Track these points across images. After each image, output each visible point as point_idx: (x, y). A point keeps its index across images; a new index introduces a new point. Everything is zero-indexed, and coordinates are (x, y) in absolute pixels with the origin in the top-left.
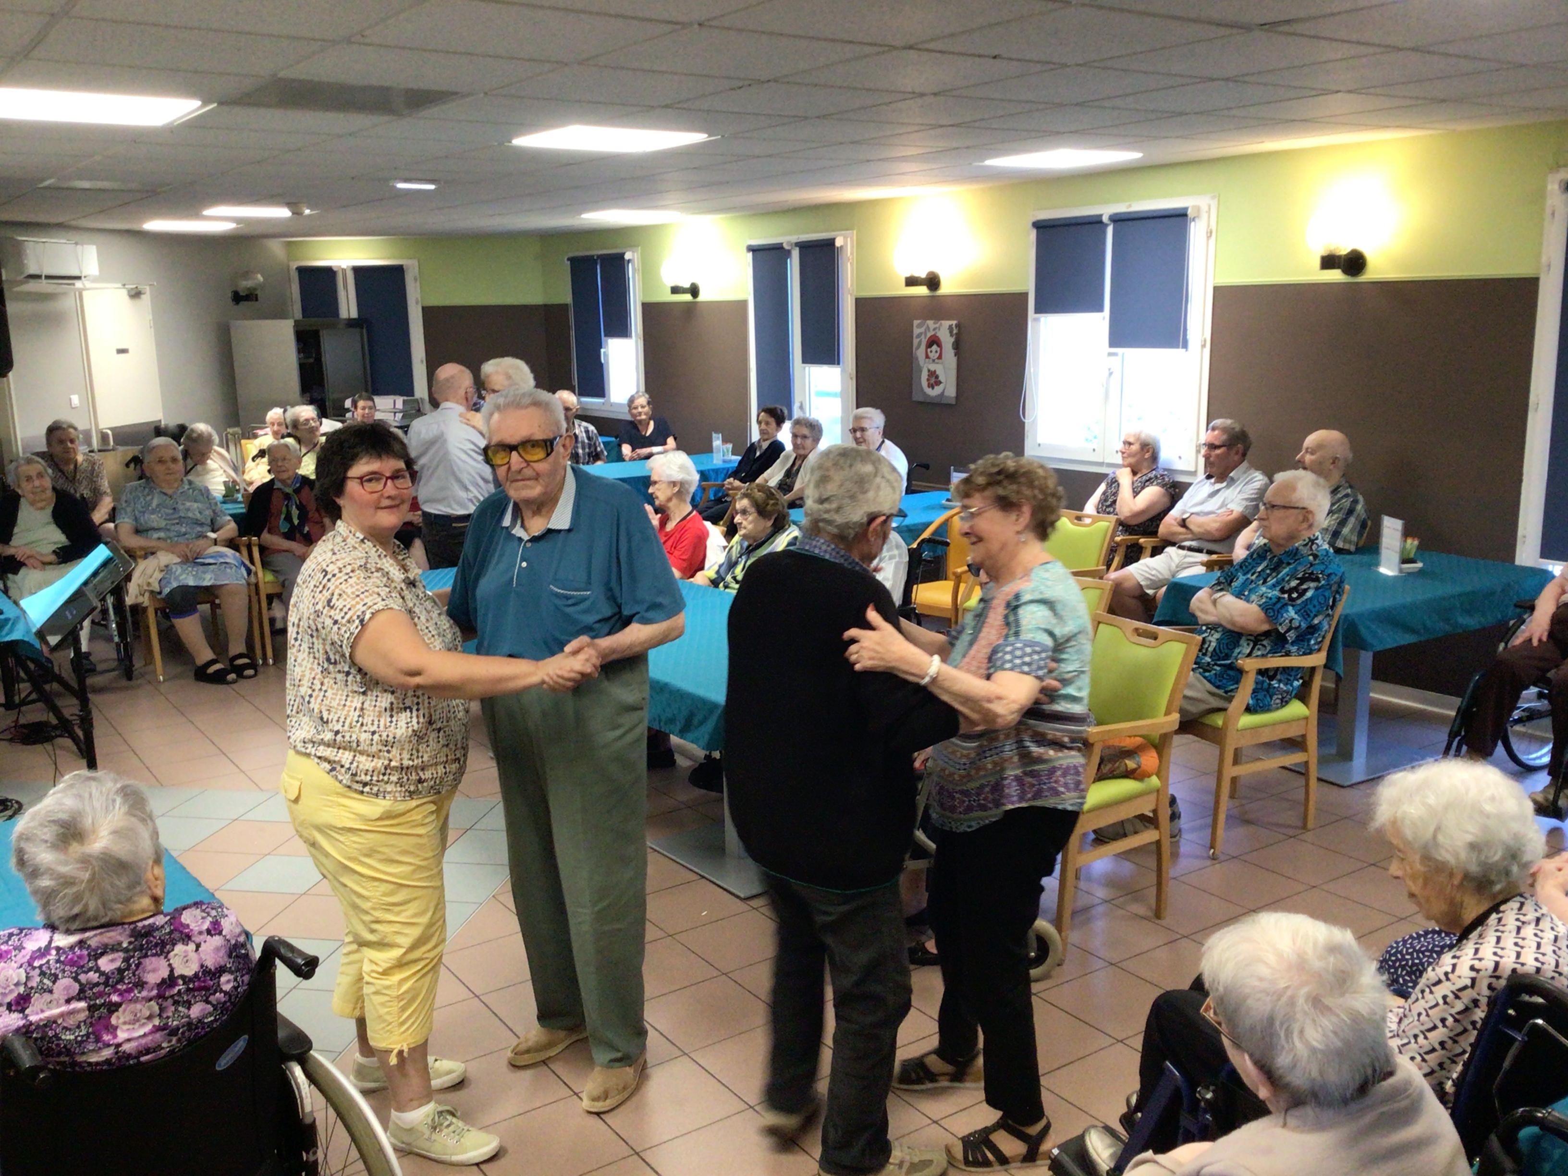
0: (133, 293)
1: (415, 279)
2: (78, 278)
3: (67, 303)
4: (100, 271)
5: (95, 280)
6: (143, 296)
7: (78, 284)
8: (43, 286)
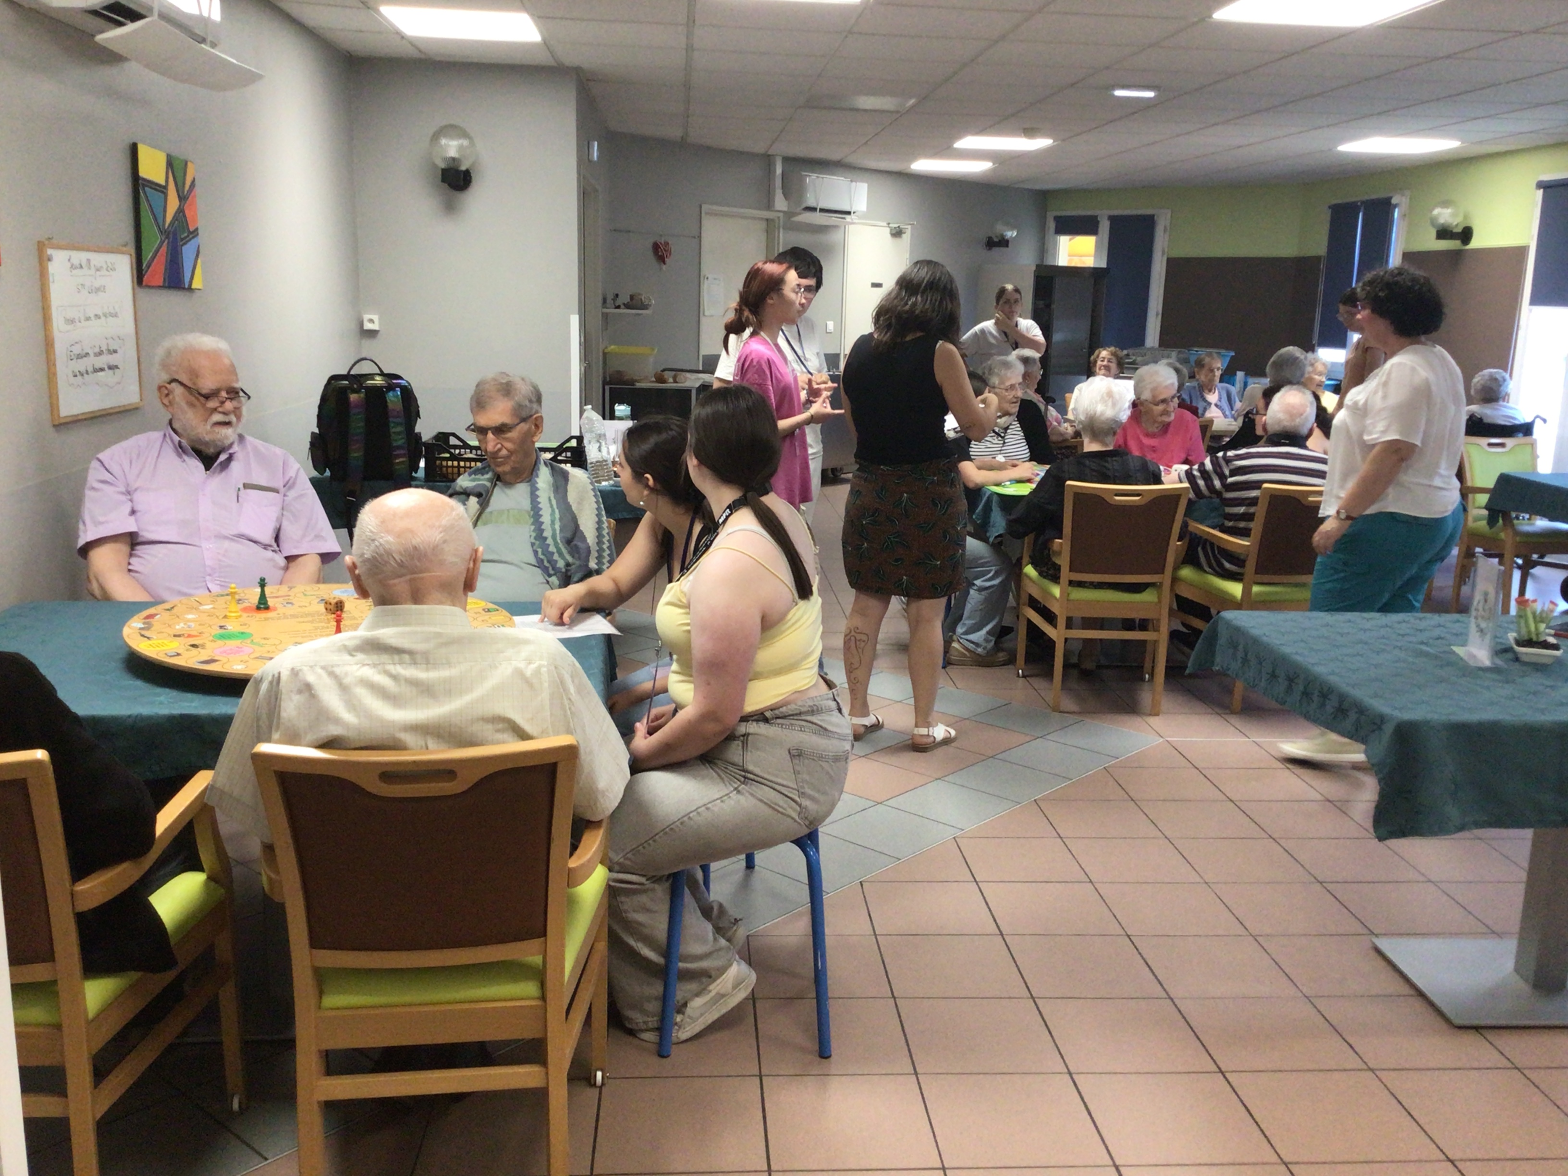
0: (894, 232)
1: (1165, 230)
2: (849, 213)
3: (835, 237)
4: (868, 207)
5: (865, 216)
6: (904, 236)
7: (848, 218)
8: (818, 219)
